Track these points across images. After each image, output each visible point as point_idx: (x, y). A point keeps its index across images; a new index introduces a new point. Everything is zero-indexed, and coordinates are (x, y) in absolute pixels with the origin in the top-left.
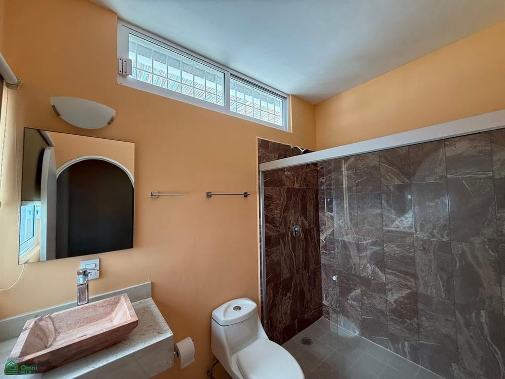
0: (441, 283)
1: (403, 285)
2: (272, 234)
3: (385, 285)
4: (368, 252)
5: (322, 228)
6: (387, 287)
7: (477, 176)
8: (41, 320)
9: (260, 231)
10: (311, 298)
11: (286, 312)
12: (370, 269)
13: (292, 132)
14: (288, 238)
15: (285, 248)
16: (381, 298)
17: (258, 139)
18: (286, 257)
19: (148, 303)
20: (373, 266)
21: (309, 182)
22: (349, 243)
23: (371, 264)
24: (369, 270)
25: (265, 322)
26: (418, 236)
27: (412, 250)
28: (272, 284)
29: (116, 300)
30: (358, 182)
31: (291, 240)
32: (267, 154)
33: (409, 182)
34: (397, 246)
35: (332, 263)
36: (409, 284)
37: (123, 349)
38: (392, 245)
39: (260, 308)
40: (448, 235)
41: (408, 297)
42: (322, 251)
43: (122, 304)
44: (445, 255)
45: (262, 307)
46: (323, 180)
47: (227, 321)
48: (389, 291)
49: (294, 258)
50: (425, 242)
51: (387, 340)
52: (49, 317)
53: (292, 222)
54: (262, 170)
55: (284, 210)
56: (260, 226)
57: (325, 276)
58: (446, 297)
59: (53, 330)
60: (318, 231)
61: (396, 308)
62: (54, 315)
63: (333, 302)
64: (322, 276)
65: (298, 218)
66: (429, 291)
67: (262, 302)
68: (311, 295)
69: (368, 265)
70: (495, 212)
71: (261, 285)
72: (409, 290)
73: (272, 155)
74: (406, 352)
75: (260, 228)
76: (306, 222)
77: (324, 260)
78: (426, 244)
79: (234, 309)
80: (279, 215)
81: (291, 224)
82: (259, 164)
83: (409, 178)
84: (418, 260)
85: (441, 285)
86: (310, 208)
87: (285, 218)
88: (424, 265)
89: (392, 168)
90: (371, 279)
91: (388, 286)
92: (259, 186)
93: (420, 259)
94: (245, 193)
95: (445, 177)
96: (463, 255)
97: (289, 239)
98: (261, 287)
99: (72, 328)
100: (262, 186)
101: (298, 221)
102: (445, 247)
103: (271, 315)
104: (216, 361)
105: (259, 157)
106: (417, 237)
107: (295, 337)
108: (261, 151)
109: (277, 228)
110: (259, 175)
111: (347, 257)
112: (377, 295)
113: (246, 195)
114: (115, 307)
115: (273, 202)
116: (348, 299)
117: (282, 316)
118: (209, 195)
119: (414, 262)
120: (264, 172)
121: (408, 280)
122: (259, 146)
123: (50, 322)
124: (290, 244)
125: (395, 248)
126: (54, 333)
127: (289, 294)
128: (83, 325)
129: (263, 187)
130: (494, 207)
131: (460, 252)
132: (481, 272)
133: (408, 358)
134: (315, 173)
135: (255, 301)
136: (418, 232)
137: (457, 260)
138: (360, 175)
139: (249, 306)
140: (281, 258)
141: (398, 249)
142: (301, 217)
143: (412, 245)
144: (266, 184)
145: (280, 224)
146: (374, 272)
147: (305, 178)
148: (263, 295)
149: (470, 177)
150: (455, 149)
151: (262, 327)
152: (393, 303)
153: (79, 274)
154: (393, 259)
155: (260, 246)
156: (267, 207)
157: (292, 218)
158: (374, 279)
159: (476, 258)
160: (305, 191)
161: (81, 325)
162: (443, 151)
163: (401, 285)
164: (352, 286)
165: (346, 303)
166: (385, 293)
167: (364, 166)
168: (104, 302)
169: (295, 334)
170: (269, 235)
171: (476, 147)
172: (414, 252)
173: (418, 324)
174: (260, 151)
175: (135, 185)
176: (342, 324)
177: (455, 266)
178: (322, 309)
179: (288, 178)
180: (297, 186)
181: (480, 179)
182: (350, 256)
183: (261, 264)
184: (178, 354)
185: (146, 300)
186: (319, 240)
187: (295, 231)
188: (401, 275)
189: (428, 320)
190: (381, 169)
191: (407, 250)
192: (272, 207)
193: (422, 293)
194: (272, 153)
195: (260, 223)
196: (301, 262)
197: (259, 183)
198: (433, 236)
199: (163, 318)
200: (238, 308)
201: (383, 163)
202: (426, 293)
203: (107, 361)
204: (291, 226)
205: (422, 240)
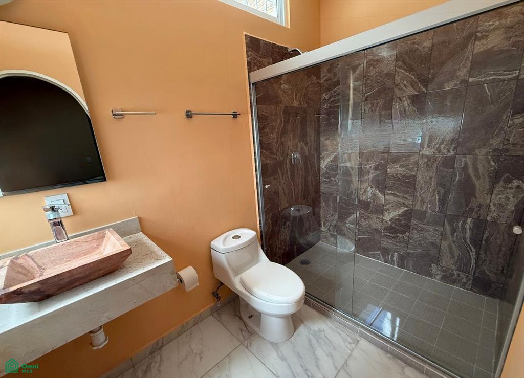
0: (437, 198)
1: (401, 204)
2: (268, 161)
3: (383, 206)
4: (371, 176)
5: (323, 154)
6: (385, 208)
7: (501, 77)
8: (17, 258)
9: (255, 159)
10: (310, 226)
11: (285, 239)
12: (370, 192)
13: (289, 27)
14: (286, 166)
15: (283, 177)
16: (378, 218)
17: (246, 35)
18: (285, 187)
19: (139, 237)
20: (374, 189)
21: (310, 99)
22: (352, 168)
23: (372, 187)
24: (369, 194)
25: (265, 248)
26: (424, 153)
27: (416, 169)
28: (271, 214)
29: (101, 235)
30: (367, 95)
31: (290, 169)
32: (258, 59)
33: (426, 91)
34: (401, 166)
35: (333, 190)
36: (406, 202)
37: (121, 275)
38: (396, 165)
39: (260, 237)
40: (454, 150)
41: (405, 214)
42: (323, 179)
43: (109, 238)
44: (446, 170)
45: (261, 236)
46: (326, 97)
47: (227, 249)
48: (386, 211)
49: (292, 187)
50: (429, 158)
51: (379, 253)
52: (26, 255)
53: (291, 148)
54: (253, 81)
55: (281, 134)
56: (255, 153)
57: (324, 204)
58: (440, 211)
59: (37, 267)
60: (319, 158)
61: (391, 226)
62: (30, 253)
63: (331, 228)
64: (321, 204)
65: (297, 144)
66: (425, 207)
67: (261, 232)
68: (310, 223)
69: (369, 188)
70: (508, 119)
71: (259, 215)
72: (406, 208)
73: (265, 60)
74: (394, 261)
75: (255, 156)
76: (306, 148)
77: (323, 188)
78: (430, 160)
79: (233, 238)
80: (276, 140)
81: (289, 150)
82: (249, 73)
83: (426, 86)
84: (419, 178)
85: (437, 200)
86: (311, 132)
87: (282, 143)
88: (425, 182)
89: (408, 74)
90: (371, 202)
91: (386, 206)
92: (251, 103)
93: (421, 177)
94: (233, 112)
95: (466, 81)
96: (465, 169)
97: (288, 167)
98: (260, 217)
99: (58, 264)
100: (254, 104)
101: (297, 147)
102: (448, 162)
103: (270, 242)
104: (220, 284)
105: (249, 63)
106: (422, 154)
107: (294, 260)
108: (251, 54)
109: (274, 155)
110: (250, 89)
111: (349, 182)
112: (374, 216)
113: (235, 115)
114: (102, 242)
115: (268, 124)
116: (346, 223)
117: (281, 243)
118: (189, 115)
119: (415, 180)
120: (254, 84)
121: (407, 199)
122: (248, 46)
123: (29, 260)
124: (289, 173)
125: (398, 168)
126: (38, 269)
127: (287, 223)
128: (69, 261)
129: (256, 104)
130: (509, 114)
131: (462, 166)
132: (477, 183)
133: (395, 265)
134: (318, 87)
135: (255, 229)
136: (424, 149)
137: (458, 174)
138: (371, 86)
139: (248, 234)
140: (279, 187)
141: (401, 169)
142: (300, 142)
143: (417, 163)
144: (258, 101)
145: (277, 151)
146: (374, 195)
147: (305, 95)
148: (262, 225)
149: (493, 79)
150: (486, 43)
151: (263, 252)
152: (388, 221)
153: (46, 210)
154: (395, 180)
155: (256, 175)
156: (261, 129)
157: (290, 144)
158: (374, 201)
159: (476, 170)
160: (305, 112)
161: (68, 260)
162: (471, 46)
163: (399, 205)
164: (351, 211)
165: (343, 227)
166: (383, 213)
167: (377, 74)
168: (87, 237)
169: (294, 257)
170: (265, 163)
171: (511, 37)
172: (417, 170)
173: (408, 237)
174: (249, 53)
175: (89, 113)
176: (339, 245)
177: (455, 180)
178: (320, 235)
179: (285, 93)
180: (296, 104)
181: (504, 80)
182: (351, 181)
183: (258, 194)
184: (181, 281)
185: (136, 234)
186: (319, 167)
187: (294, 159)
188: (400, 194)
189: (418, 232)
190: (396, 76)
191: (410, 170)
192: (267, 130)
193: (417, 210)
194: (264, 58)
195: (255, 150)
196: (300, 191)
197: (251, 100)
198: (439, 152)
199: (158, 248)
200: (237, 237)
201: (399, 67)
202: (421, 209)
203: (106, 285)
204: (289, 153)
205: (427, 157)
